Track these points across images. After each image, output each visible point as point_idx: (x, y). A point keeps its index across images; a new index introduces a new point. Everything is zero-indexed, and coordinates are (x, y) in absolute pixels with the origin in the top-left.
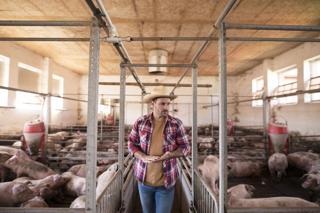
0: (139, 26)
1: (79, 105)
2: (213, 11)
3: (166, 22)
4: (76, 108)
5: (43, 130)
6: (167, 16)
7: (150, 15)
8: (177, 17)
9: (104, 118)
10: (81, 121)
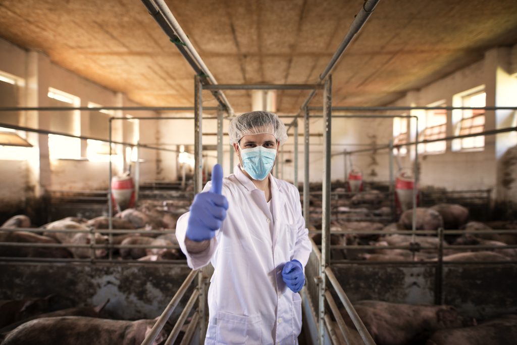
0: (240, 60)
1: (158, 155)
2: (329, 45)
3: (274, 55)
4: (154, 158)
5: (133, 186)
6: (275, 49)
7: (254, 49)
8: (286, 50)
9: (188, 171)
10: (161, 176)
